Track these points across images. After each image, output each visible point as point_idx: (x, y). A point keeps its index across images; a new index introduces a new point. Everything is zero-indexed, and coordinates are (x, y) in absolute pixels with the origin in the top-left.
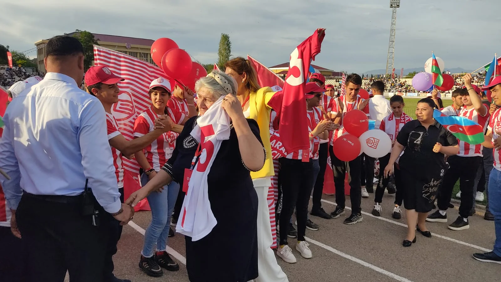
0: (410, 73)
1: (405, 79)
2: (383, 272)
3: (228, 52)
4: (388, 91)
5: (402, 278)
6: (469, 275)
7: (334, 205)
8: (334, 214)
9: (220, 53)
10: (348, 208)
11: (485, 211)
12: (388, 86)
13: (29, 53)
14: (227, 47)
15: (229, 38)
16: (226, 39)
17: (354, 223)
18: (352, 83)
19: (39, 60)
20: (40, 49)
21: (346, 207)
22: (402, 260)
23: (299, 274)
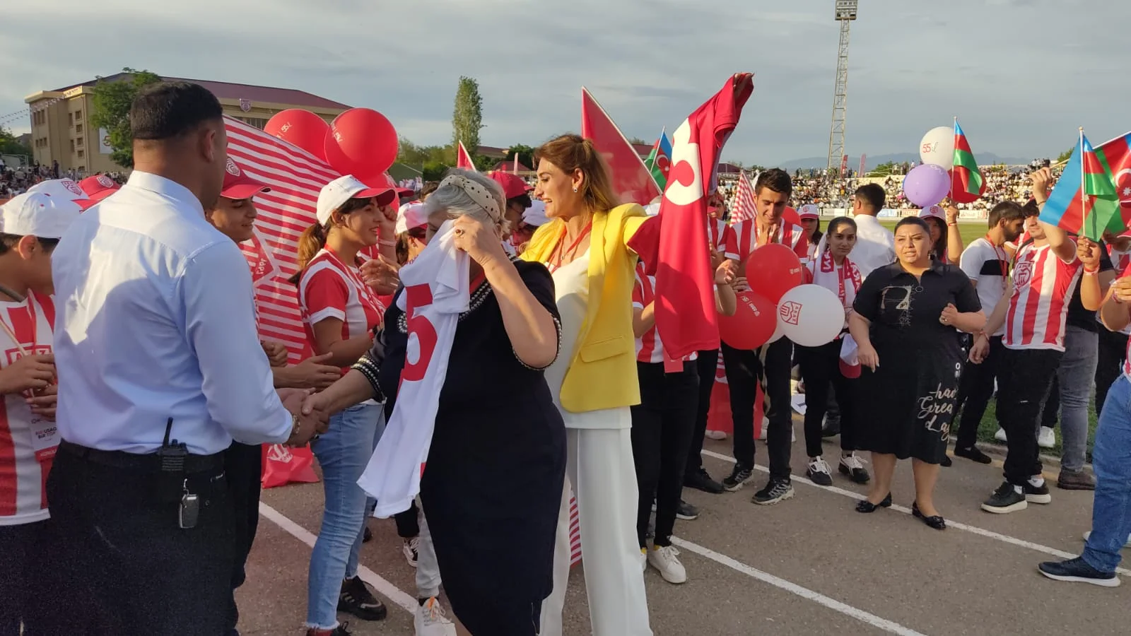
0: (879, 165)
1: (870, 179)
2: (845, 609)
3: (475, 119)
4: (832, 205)
5: (888, 622)
6: (1031, 612)
7: (729, 462)
8: (731, 481)
9: (458, 122)
10: (762, 468)
11: (1060, 470)
12: (832, 193)
13: (11, 121)
14: (473, 108)
15: (478, 88)
16: (469, 91)
17: (776, 500)
18: (769, 190)
19: (38, 138)
20: (39, 112)
21: (756, 467)
22: (885, 581)
23: (660, 620)
